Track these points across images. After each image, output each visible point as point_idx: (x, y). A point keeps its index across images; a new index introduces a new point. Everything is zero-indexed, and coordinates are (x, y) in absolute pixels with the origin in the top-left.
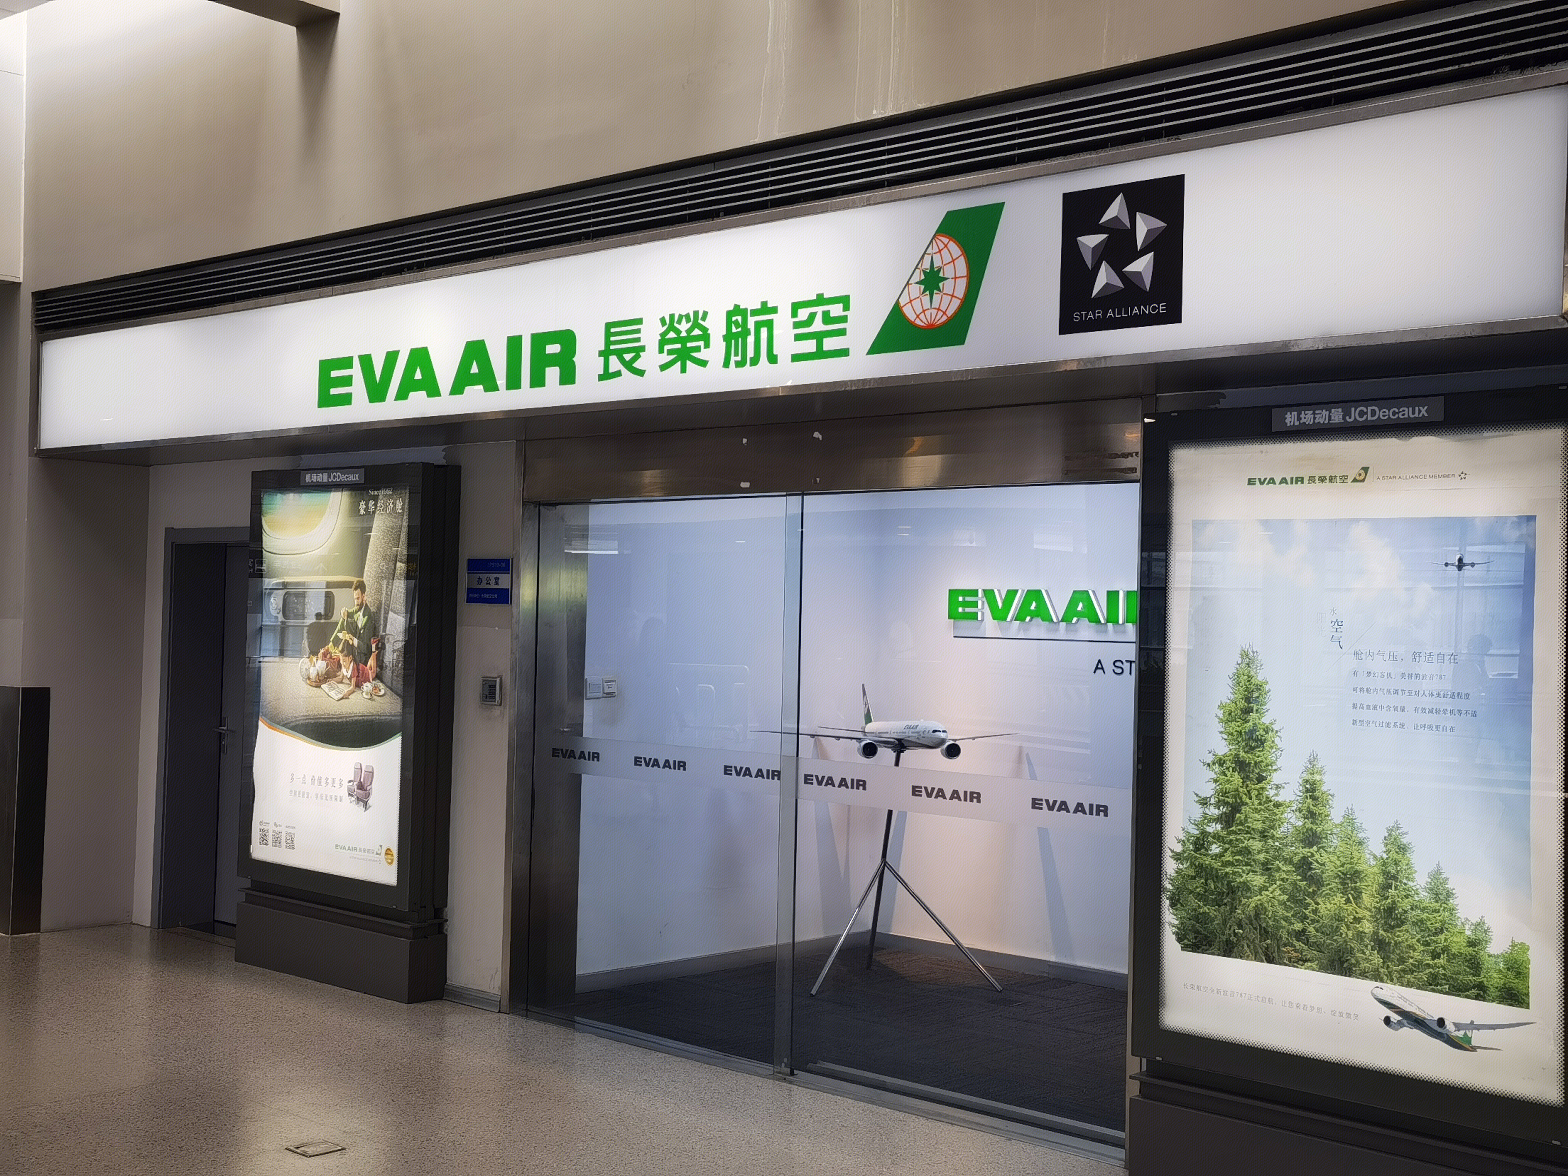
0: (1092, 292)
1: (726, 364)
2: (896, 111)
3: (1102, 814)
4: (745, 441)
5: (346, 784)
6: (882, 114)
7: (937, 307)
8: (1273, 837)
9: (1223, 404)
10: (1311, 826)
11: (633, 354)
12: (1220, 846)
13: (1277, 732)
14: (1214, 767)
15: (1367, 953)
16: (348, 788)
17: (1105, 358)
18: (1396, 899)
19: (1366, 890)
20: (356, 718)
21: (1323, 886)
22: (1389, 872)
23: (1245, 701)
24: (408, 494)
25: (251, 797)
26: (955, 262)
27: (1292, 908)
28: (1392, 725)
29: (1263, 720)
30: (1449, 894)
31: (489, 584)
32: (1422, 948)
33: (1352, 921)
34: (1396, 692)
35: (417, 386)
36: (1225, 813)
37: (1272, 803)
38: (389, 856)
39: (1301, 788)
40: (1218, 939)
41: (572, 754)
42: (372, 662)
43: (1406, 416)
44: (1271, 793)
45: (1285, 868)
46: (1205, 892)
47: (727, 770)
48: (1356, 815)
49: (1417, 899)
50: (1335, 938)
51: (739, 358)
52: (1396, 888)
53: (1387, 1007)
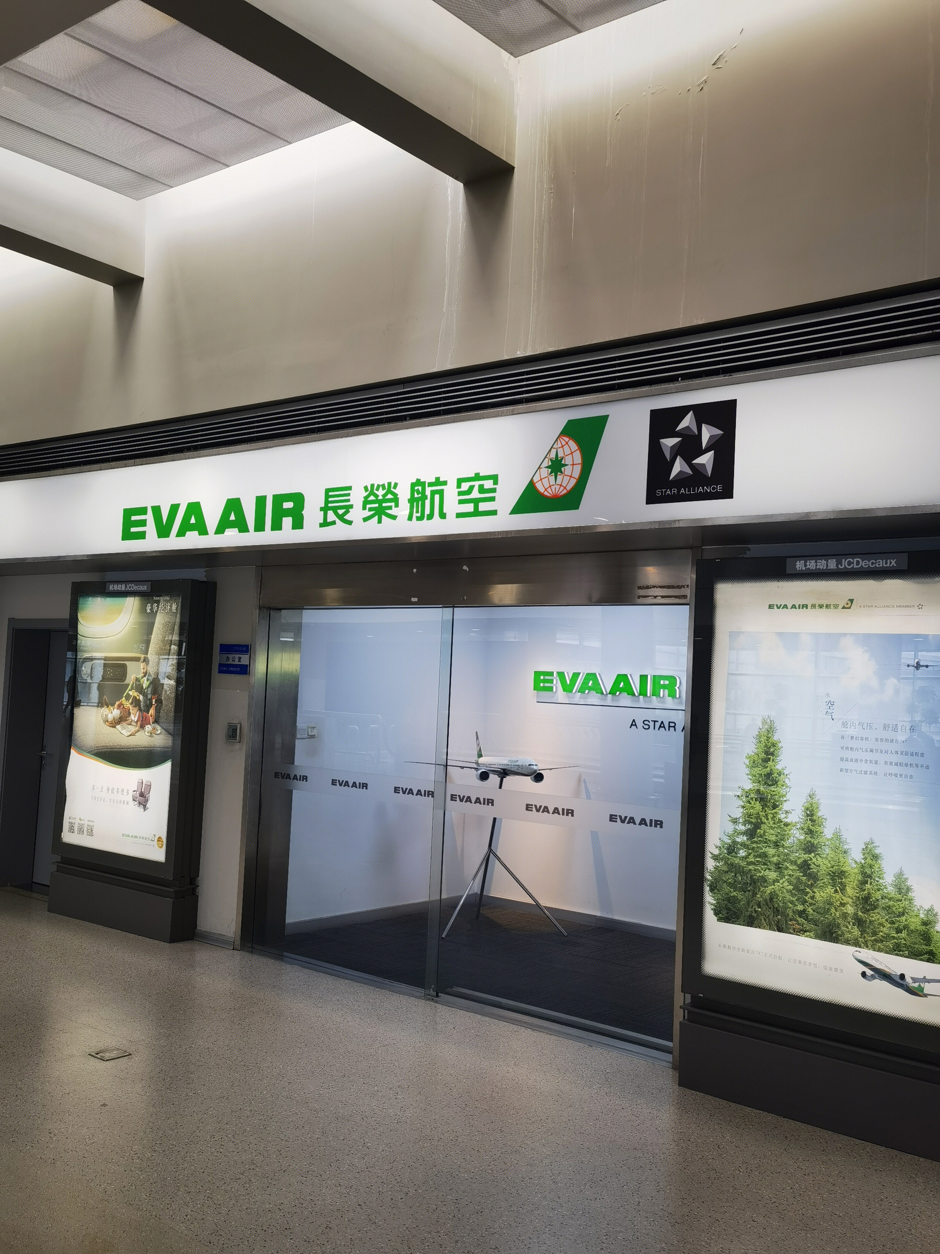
0: (670, 476)
1: (410, 518)
2: (534, 352)
3: (658, 826)
4: (415, 570)
5: (131, 793)
6: (523, 354)
7: (560, 484)
8: (783, 846)
9: (748, 555)
10: (810, 839)
11: (344, 510)
12: (746, 851)
13: (787, 775)
14: (742, 798)
15: (850, 927)
16: (133, 796)
17: (679, 521)
18: (871, 891)
19: (849, 884)
20: (140, 749)
21: (818, 880)
22: (866, 873)
23: (765, 754)
24: (180, 600)
25: (64, 799)
26: (573, 454)
27: (796, 895)
28: (868, 773)
29: (777, 767)
30: (909, 889)
31: (234, 661)
32: (889, 925)
33: (839, 905)
34: (872, 751)
35: (192, 528)
36: (750, 828)
37: (783, 823)
38: (160, 842)
39: (803, 813)
40: (743, 914)
41: (288, 777)
42: (152, 711)
43: (881, 565)
44: (782, 816)
45: (791, 868)
46: (735, 882)
47: (396, 790)
48: (843, 833)
49: (886, 892)
50: (827, 916)
51: (419, 515)
52: (871, 883)
53: (864, 966)
